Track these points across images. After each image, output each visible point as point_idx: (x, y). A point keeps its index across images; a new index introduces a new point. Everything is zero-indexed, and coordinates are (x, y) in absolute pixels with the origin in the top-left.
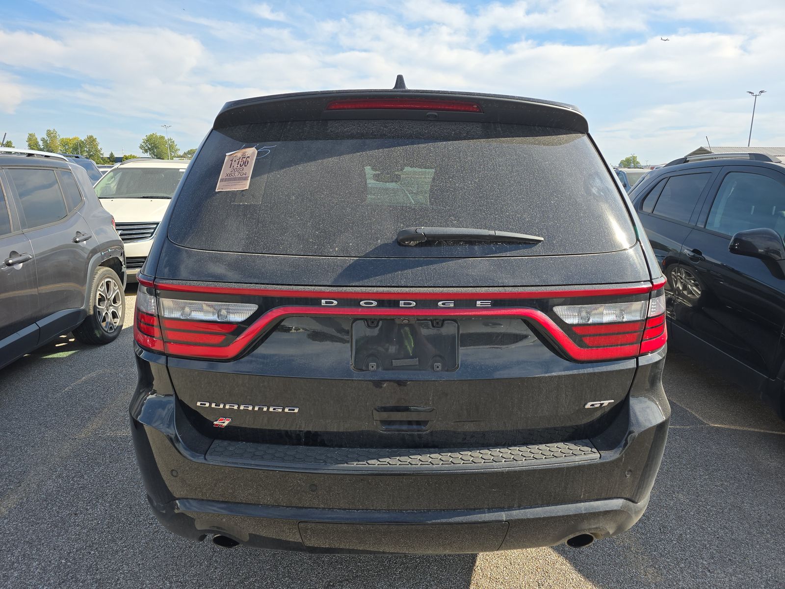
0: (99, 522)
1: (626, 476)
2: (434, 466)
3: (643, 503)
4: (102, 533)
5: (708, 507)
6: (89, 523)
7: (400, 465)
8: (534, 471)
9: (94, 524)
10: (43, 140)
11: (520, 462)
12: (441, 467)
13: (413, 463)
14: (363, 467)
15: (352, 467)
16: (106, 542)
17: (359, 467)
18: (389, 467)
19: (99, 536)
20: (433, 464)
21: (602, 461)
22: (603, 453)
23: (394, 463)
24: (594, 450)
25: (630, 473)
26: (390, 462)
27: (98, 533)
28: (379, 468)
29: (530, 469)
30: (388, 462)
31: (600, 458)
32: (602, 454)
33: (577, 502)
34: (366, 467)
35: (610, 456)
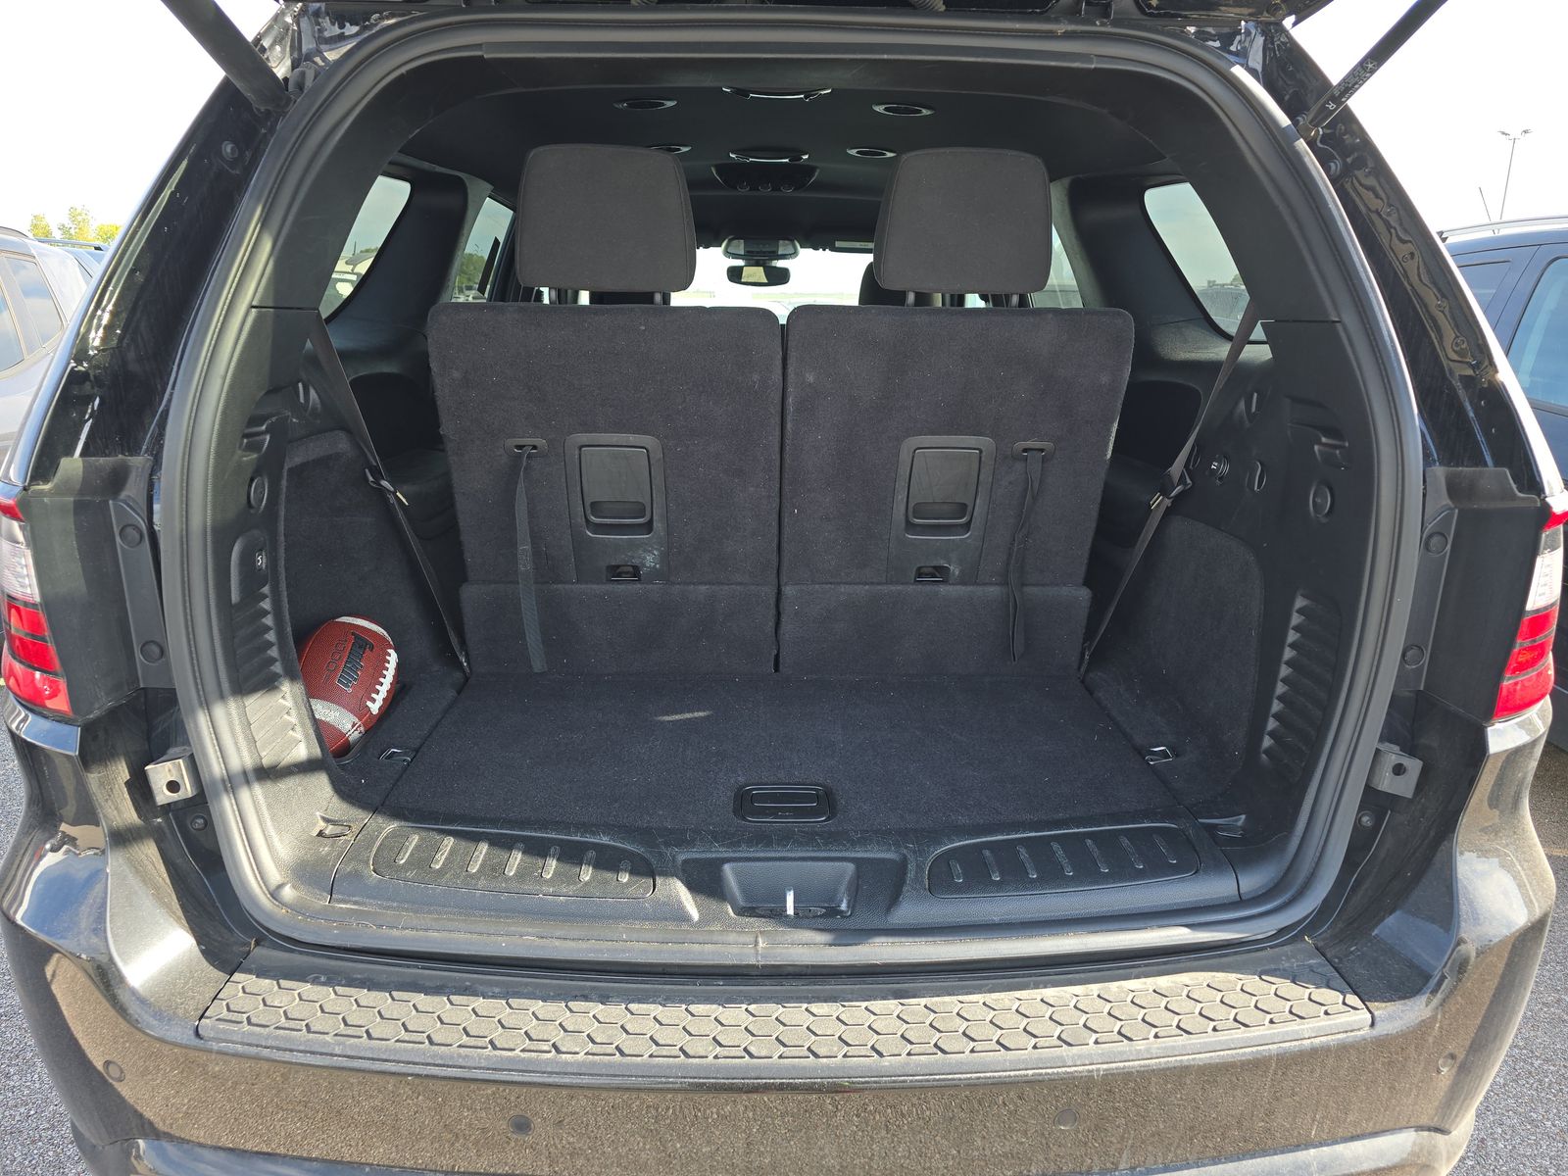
0: (32, 1112)
1: (1439, 1072)
2: (887, 1061)
3: (1464, 1127)
4: (34, 1142)
5: (1537, 1063)
6: (7, 1113)
7: (780, 1057)
8: (1184, 1071)
9: (17, 1118)
10: (62, 228)
11: (1141, 1046)
12: (908, 1064)
13: (821, 1051)
14: (669, 1066)
15: (637, 1065)
16: (38, 1169)
17: (658, 1066)
18: (747, 1067)
19: (25, 1151)
20: (881, 1055)
21: (1376, 1032)
22: (1381, 1009)
23: (763, 1054)
24: (1353, 1000)
25: (1450, 1061)
26: (752, 1049)
27: (23, 1145)
28: (718, 1069)
29: (1171, 1065)
30: (745, 1050)
31: (1373, 1025)
32: (1376, 1013)
33: (1297, 1147)
34: (680, 1066)
35: (1400, 1016)
